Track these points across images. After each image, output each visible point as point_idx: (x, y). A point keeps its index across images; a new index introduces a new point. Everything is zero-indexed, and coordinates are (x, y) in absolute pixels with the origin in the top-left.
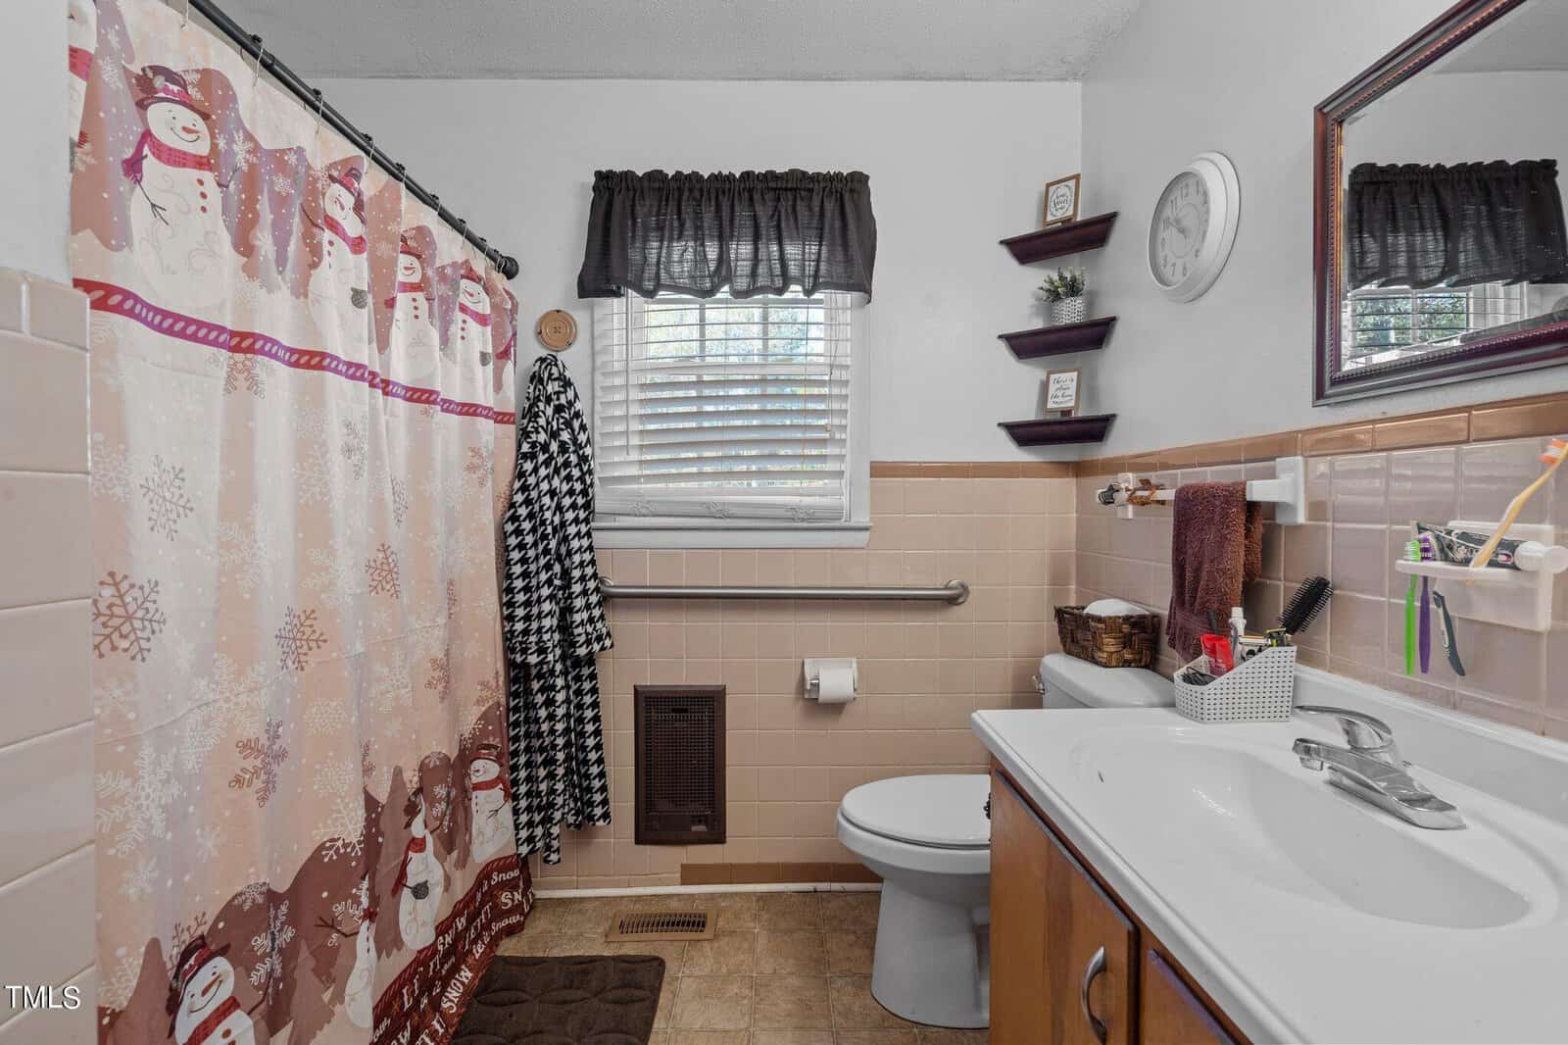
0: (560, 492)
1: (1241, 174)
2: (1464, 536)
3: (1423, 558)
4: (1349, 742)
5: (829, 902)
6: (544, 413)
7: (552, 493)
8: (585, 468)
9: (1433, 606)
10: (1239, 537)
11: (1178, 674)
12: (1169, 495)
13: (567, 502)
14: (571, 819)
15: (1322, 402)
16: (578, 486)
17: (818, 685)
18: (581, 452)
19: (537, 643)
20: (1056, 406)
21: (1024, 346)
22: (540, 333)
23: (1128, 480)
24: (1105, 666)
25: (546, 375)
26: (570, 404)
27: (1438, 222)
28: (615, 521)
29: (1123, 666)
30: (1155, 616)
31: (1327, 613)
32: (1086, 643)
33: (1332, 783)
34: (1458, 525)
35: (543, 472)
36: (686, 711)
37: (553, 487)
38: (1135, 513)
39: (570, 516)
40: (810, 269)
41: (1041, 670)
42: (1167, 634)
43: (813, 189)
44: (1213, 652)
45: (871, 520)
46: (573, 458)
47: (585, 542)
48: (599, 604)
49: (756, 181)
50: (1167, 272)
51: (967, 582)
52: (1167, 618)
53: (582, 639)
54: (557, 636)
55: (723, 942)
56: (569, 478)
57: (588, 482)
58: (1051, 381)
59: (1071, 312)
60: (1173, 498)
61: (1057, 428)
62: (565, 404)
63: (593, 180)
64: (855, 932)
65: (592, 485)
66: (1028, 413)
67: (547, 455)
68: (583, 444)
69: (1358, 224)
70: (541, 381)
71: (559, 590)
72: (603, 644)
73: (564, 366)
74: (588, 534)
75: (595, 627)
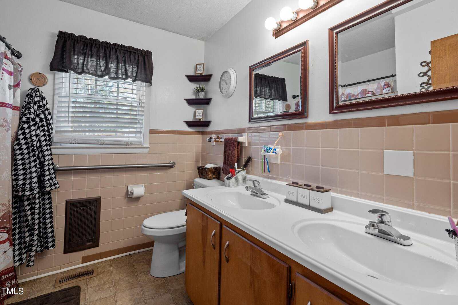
0: (40, 135)
1: (237, 73)
2: (270, 148)
3: (264, 152)
4: (254, 186)
5: (134, 256)
6: (33, 108)
7: (37, 135)
8: (50, 127)
9: (266, 161)
10: (236, 149)
11: (225, 178)
12: (223, 140)
13: (43, 138)
14: (38, 249)
15: (250, 122)
16: (47, 133)
17: (133, 193)
18: (48, 122)
19: (29, 188)
20: (198, 118)
21: (190, 102)
22: (31, 79)
23: (214, 136)
24: (209, 179)
25: (34, 94)
26: (44, 105)
27: (269, 87)
28: (60, 145)
29: (213, 179)
30: (219, 167)
31: (251, 163)
32: (205, 175)
33: (251, 194)
34: (269, 146)
35: (33, 128)
36: (86, 206)
37: (37, 133)
38: (215, 144)
39: (44, 143)
40: (135, 74)
41: (194, 182)
42: (222, 170)
43: (136, 53)
44: (232, 173)
45: (149, 145)
46: (45, 124)
47: (49, 152)
48: (54, 173)
49: (118, 47)
50: (223, 91)
51: (175, 162)
52: (222, 168)
53: (49, 185)
54: (37, 185)
55: (101, 276)
56: (44, 130)
57: (51, 132)
58: (197, 112)
59: (201, 96)
60: (224, 141)
61: (198, 123)
62: (42, 105)
63: (58, 33)
64: (143, 262)
65: (52, 133)
66: (191, 119)
67: (34, 122)
68: (49, 119)
69: (256, 85)
70: (32, 96)
71: (38, 169)
72: (56, 186)
73: (42, 92)
74: (50, 150)
75: (53, 181)
